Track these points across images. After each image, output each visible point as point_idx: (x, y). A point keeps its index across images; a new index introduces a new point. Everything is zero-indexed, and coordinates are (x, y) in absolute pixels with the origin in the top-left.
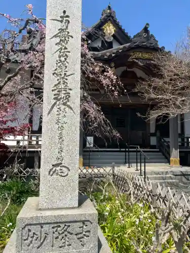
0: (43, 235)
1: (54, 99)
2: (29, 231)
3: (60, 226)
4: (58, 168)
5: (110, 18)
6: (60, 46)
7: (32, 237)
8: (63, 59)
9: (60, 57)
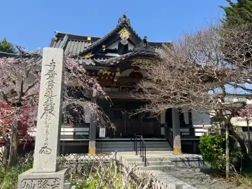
0: (33, 186)
1: (45, 110)
2: (25, 183)
3: (42, 181)
4: (45, 149)
5: (125, 25)
6: (49, 80)
7: (27, 186)
8: (50, 87)
9: (49, 86)
